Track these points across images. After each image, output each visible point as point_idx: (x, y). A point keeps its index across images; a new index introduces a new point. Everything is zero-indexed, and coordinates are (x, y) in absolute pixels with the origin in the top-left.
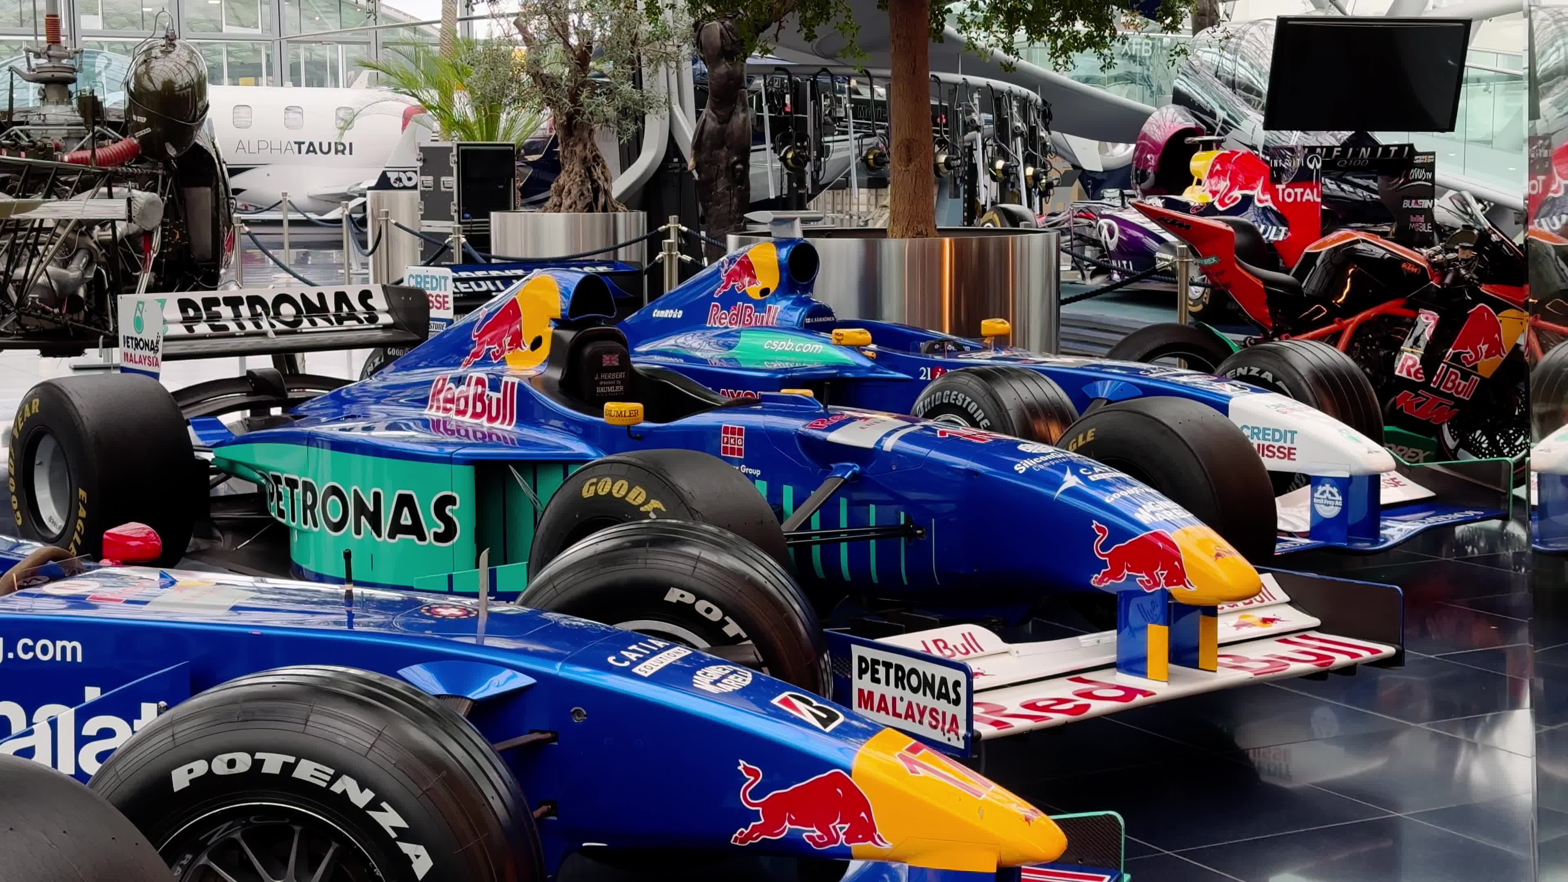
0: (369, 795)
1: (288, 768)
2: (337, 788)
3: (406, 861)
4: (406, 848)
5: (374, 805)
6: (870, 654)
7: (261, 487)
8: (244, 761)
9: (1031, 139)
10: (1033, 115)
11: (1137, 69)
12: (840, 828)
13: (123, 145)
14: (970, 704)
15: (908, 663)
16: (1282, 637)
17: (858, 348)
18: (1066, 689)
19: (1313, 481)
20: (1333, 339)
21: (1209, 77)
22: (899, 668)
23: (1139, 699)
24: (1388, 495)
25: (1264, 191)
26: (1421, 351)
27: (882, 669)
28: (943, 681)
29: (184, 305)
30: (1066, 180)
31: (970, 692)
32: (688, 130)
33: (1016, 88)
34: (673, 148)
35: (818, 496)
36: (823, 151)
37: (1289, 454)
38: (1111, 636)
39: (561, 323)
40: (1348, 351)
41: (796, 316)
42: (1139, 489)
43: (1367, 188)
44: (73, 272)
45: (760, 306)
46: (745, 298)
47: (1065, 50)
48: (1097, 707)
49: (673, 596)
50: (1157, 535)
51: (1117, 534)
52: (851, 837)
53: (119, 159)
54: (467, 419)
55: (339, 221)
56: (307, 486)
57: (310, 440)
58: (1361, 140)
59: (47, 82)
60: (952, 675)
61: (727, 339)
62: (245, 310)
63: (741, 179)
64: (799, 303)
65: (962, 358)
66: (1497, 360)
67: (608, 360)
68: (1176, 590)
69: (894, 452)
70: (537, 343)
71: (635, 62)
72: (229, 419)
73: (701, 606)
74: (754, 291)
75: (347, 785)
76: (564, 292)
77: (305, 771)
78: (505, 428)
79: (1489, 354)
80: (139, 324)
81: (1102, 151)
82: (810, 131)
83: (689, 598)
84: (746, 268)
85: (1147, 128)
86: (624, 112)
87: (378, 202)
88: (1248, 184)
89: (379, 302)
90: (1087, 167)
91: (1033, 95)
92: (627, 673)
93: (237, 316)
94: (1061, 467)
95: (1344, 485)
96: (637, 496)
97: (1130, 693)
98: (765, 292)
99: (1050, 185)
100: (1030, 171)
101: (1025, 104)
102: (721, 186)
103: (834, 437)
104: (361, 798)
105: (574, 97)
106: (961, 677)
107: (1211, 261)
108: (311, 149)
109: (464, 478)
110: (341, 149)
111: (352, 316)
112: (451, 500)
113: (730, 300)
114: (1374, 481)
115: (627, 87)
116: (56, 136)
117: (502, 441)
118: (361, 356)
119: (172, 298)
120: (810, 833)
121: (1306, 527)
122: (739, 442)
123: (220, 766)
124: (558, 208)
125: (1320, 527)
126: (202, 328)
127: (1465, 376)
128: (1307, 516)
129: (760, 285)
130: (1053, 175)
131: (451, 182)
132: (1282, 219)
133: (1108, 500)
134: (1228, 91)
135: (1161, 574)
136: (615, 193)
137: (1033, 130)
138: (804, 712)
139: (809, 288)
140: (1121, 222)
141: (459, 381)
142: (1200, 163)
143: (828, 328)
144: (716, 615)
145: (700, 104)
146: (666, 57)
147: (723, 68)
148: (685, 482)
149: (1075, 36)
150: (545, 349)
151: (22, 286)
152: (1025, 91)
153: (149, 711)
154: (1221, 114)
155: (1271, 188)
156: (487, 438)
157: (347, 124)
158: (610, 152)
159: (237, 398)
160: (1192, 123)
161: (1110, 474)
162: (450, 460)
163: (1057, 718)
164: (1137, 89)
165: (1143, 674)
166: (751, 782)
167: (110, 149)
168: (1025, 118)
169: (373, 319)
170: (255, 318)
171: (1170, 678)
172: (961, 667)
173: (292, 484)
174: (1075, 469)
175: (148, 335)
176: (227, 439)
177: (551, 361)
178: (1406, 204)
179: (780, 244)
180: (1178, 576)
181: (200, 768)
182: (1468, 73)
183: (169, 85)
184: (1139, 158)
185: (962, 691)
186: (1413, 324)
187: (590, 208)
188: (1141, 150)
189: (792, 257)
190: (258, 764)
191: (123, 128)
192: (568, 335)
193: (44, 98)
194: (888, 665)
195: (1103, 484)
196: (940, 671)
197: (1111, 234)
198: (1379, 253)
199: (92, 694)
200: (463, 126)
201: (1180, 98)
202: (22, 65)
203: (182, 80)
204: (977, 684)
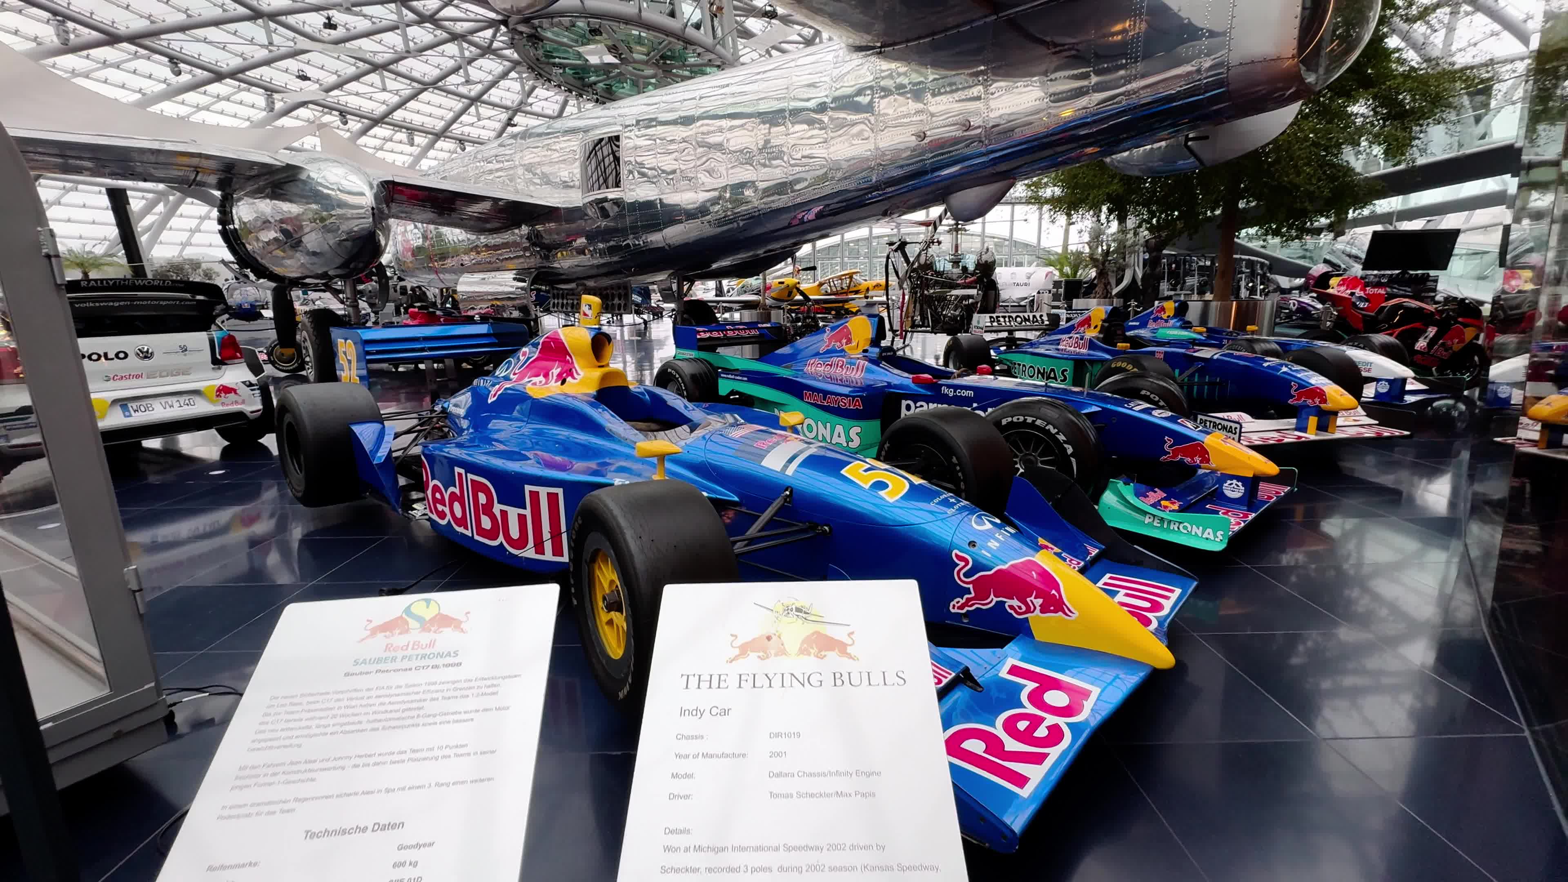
0: (1056, 430)
1: (1034, 421)
2: (1047, 428)
3: (1065, 449)
4: (1066, 446)
5: (1057, 433)
6: (1204, 418)
7: (1009, 366)
8: (1022, 419)
9: (1263, 276)
10: (1265, 269)
11: (1308, 254)
12: (1198, 460)
13: (972, 279)
14: (1240, 436)
15: (1218, 421)
16: (1362, 426)
17: (1201, 333)
18: (1275, 435)
19: (1378, 380)
20: (1391, 335)
21: (1340, 254)
22: (1215, 422)
23: (1303, 439)
24: (1408, 387)
25: (1361, 290)
26: (1427, 341)
27: (1208, 423)
28: (1231, 427)
29: (991, 317)
30: (1275, 291)
31: (1241, 432)
32: (1140, 274)
33: (1260, 259)
34: (1134, 280)
35: (1188, 372)
36: (1185, 282)
37: (1369, 370)
38: (1294, 420)
39: (1104, 321)
40: (1396, 338)
41: (1178, 324)
42: (1311, 373)
43: (1405, 291)
44: (957, 313)
45: (1166, 321)
46: (1161, 318)
47: (1286, 241)
48: (1286, 440)
49: (1143, 392)
50: (1318, 388)
51: (1301, 386)
52: (1201, 462)
53: (971, 282)
54: (1072, 349)
55: (1025, 306)
56: (1024, 366)
57: (1026, 352)
58: (1404, 273)
59: (954, 262)
60: (1234, 425)
61: (1154, 331)
62: (1007, 319)
63: (1157, 289)
64: (1180, 320)
65: (1239, 337)
66: (1461, 346)
67: (1119, 332)
68: (1322, 406)
69: (1218, 359)
70: (1096, 327)
71: (1124, 254)
72: (1003, 348)
73: (1152, 396)
74: (1165, 316)
75: (1050, 427)
76: (1106, 312)
77: (1039, 422)
78: (1084, 351)
79: (1458, 343)
80: (978, 322)
81: (1290, 281)
82: (1181, 275)
83: (1148, 393)
84: (1163, 309)
85: (1311, 272)
86: (1119, 269)
87: (1038, 297)
88: (1354, 288)
89: (1045, 318)
90: (1283, 286)
91: (1266, 262)
92: (1131, 409)
93: (1005, 321)
94: (1282, 365)
95: (1390, 382)
96: (1130, 367)
97: (1300, 437)
98: (1169, 316)
99: (1269, 292)
100: (1262, 287)
101: (1262, 264)
102: (1150, 291)
103: (1196, 354)
104: (1054, 431)
105: (1103, 264)
106: (1238, 426)
107: (1340, 308)
108: (1018, 285)
109: (1071, 363)
110: (1026, 284)
111: (1037, 321)
112: (1066, 370)
113: (1155, 320)
114: (1404, 381)
115: (1121, 261)
116: (955, 277)
117: (1083, 355)
118: (1038, 333)
119: (988, 315)
120: (1188, 460)
121: (1373, 396)
122: (1162, 356)
123: (1015, 419)
124: (1094, 298)
125: (1378, 395)
126: (995, 324)
127: (1446, 350)
128: (1374, 392)
129: (1167, 315)
130: (1271, 288)
131: (1062, 291)
132: (1366, 300)
133: (1299, 376)
134: (1347, 258)
135: (1317, 400)
136: (1114, 293)
137: (1265, 274)
138: (1189, 425)
139: (1185, 316)
140: (1298, 301)
141: (1070, 338)
142: (1334, 281)
143: (1191, 328)
144: (1157, 399)
145: (1144, 266)
146: (1135, 252)
147: (1154, 254)
148: (1146, 364)
149: (1291, 236)
150: (1098, 329)
151: (945, 316)
152: (1263, 260)
153: (990, 410)
154: (1343, 266)
155: (1363, 289)
156: (1078, 354)
157: (1029, 278)
158: (1113, 281)
159: (1004, 343)
160: (1330, 269)
161: (1299, 368)
162: (1066, 359)
163: (1272, 442)
164: (1307, 260)
165: (1306, 432)
166: (1169, 443)
167: (968, 280)
168: (1262, 269)
169: (1043, 322)
170: (1010, 321)
171: (1316, 435)
172: (1238, 423)
173: (1019, 365)
174: (1286, 366)
175: (981, 325)
176: (1000, 353)
177: (1100, 332)
178: (1423, 294)
179: (1175, 302)
180: (1324, 401)
181: (1010, 419)
182: (1456, 251)
183: (986, 262)
184: (1306, 283)
185: (1238, 431)
186: (1426, 332)
187: (1105, 298)
188: (1308, 279)
189: (1179, 305)
190: (1026, 420)
191: (973, 274)
192: (1106, 325)
193: (953, 267)
194: (1210, 422)
195: (1296, 371)
196: (1229, 424)
197: (1294, 305)
198: (1413, 306)
199: (975, 405)
200: (1067, 276)
201: (1326, 261)
202: (947, 258)
203: (990, 260)
204: (1243, 430)
